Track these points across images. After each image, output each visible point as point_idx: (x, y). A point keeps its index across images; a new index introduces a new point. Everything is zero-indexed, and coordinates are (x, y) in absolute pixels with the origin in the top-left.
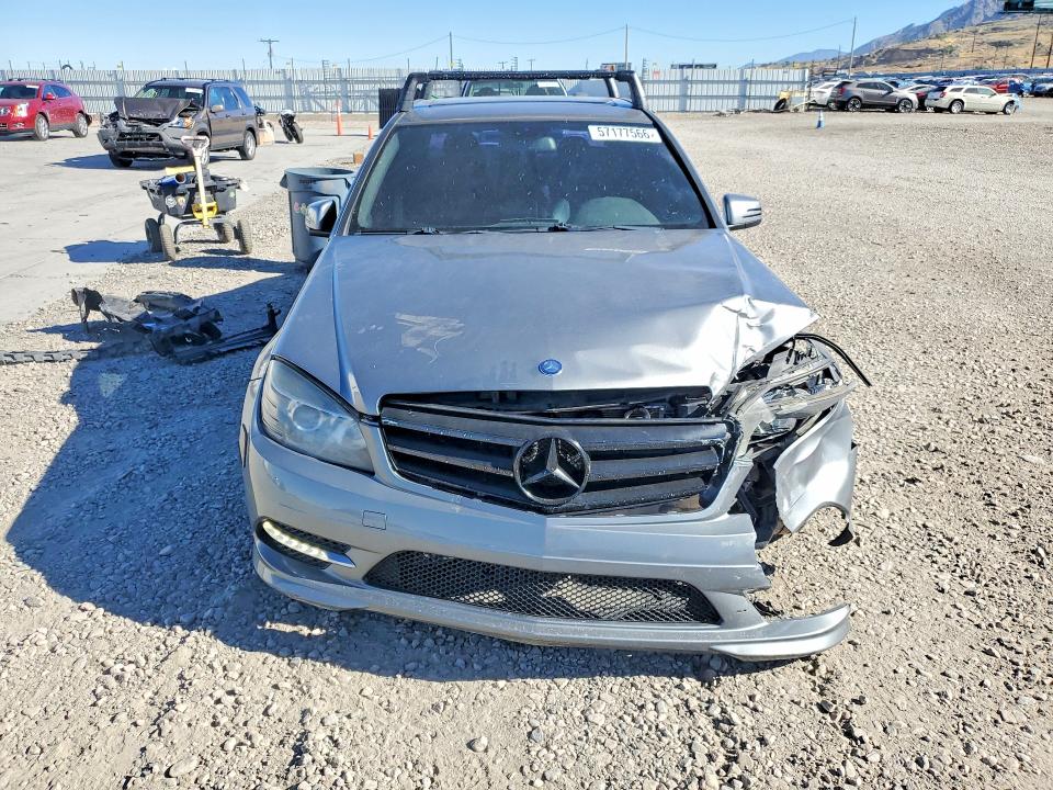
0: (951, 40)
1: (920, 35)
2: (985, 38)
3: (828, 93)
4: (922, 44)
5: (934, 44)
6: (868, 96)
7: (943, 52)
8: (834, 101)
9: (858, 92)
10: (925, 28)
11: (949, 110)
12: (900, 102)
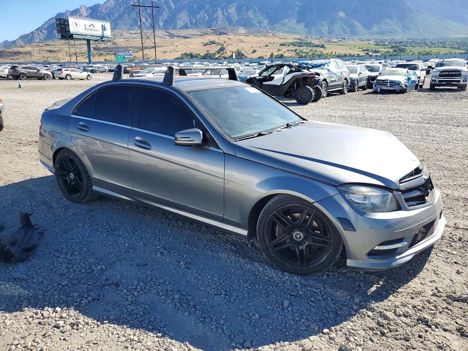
0: (28, 48)
1: (13, 45)
2: (43, 48)
3: (7, 72)
4: (15, 49)
5: (20, 50)
6: (29, 73)
7: (26, 53)
8: (11, 75)
9: (23, 71)
10: (14, 42)
11: (66, 78)
12: (44, 75)
